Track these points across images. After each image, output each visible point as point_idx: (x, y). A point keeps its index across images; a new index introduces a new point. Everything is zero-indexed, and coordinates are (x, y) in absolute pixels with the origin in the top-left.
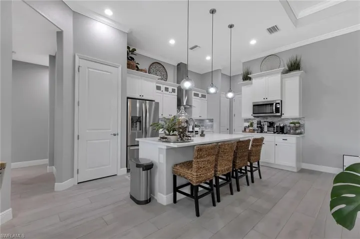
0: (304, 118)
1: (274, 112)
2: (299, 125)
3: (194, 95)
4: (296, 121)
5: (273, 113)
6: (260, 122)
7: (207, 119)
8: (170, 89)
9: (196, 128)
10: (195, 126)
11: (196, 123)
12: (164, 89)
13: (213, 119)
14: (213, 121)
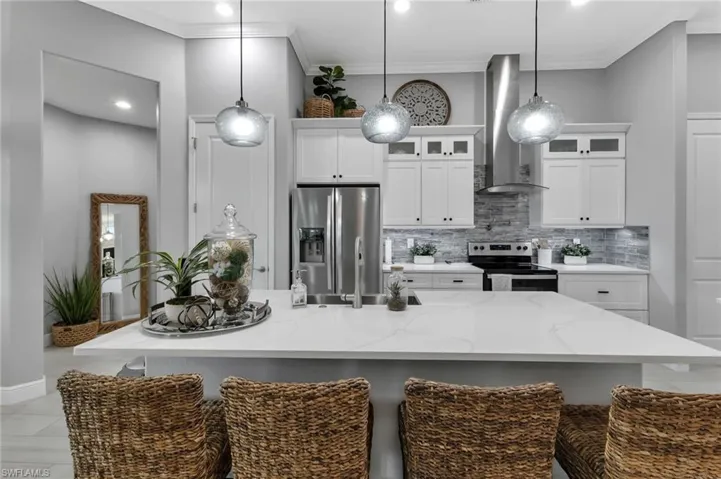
7: (628, 228)
8: (447, 144)
9: (567, 259)
10: (566, 251)
11: (577, 241)
12: (425, 148)
13: (647, 228)
14: (647, 235)
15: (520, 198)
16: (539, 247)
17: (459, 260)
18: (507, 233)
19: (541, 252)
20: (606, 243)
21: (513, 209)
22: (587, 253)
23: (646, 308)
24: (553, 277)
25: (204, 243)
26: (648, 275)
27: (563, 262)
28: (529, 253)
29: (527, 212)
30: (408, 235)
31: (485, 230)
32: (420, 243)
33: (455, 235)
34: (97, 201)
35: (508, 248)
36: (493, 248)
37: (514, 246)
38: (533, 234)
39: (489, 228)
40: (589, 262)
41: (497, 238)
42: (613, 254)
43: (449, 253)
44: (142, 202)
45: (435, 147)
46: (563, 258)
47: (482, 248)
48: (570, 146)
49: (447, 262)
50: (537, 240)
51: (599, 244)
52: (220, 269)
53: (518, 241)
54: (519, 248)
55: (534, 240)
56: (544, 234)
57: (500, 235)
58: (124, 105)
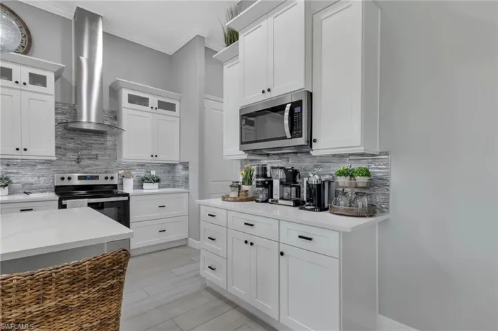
0: (387, 154)
1: (289, 136)
2: (365, 179)
3: (130, 101)
4: (355, 166)
5: (285, 138)
6: (265, 169)
7: (181, 163)
9: (145, 185)
10: (144, 180)
11: (153, 173)
13: (188, 163)
14: (188, 167)
15: (109, 138)
16: (123, 177)
17: (43, 190)
18: (96, 165)
19: (126, 181)
20: (172, 175)
21: (101, 146)
22: (158, 181)
23: (187, 214)
24: (126, 198)
26: (189, 193)
27: (142, 188)
28: (116, 181)
29: (116, 149)
31: (74, 163)
33: (39, 167)
35: (97, 178)
36: (80, 178)
37: (102, 177)
38: (119, 167)
39: (78, 161)
40: (159, 187)
41: (87, 169)
42: (175, 181)
43: (32, 184)
46: (142, 185)
47: (69, 178)
48: (144, 102)
49: (27, 193)
50: (123, 171)
51: (168, 175)
53: (106, 172)
54: (106, 178)
55: (120, 172)
56: (128, 168)
57: (90, 167)
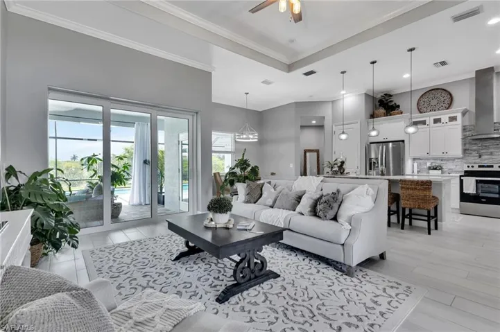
8: (445, 118)
12: (432, 121)
17: (458, 172)
18: (492, 159)
25: (336, 160)
30: (427, 161)
31: (477, 158)
32: (434, 164)
34: (305, 152)
35: (491, 166)
37: (496, 166)
39: (480, 157)
43: (452, 169)
44: (317, 151)
45: (437, 121)
47: (473, 167)
49: (449, 173)
52: (339, 165)
57: (488, 160)
58: (314, 122)
